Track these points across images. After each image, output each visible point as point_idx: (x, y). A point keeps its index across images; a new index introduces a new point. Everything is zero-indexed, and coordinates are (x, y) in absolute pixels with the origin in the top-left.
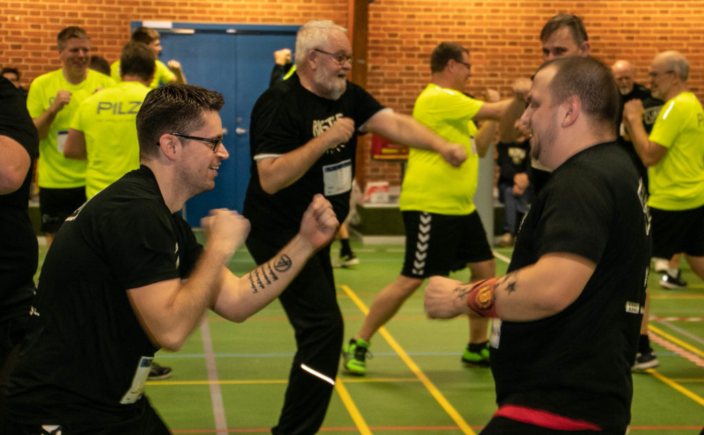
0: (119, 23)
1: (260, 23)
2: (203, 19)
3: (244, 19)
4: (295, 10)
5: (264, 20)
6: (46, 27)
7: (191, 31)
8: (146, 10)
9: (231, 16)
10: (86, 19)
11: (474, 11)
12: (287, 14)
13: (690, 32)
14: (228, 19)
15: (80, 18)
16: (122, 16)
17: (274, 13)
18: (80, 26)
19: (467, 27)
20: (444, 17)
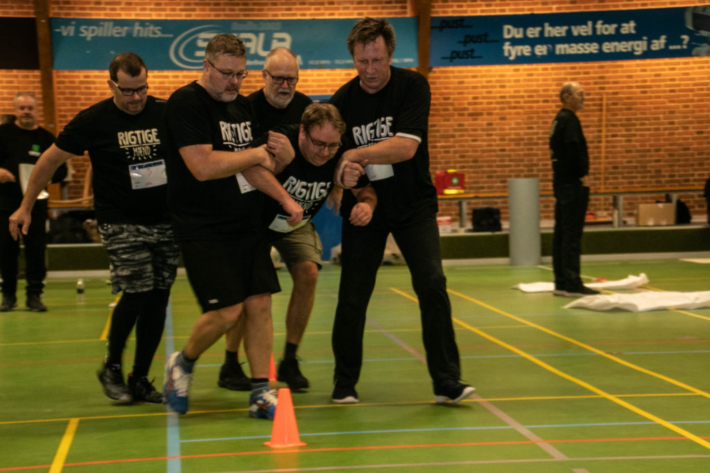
3: (326, 91)
13: (696, 85)
19: (507, 89)
20: (488, 82)
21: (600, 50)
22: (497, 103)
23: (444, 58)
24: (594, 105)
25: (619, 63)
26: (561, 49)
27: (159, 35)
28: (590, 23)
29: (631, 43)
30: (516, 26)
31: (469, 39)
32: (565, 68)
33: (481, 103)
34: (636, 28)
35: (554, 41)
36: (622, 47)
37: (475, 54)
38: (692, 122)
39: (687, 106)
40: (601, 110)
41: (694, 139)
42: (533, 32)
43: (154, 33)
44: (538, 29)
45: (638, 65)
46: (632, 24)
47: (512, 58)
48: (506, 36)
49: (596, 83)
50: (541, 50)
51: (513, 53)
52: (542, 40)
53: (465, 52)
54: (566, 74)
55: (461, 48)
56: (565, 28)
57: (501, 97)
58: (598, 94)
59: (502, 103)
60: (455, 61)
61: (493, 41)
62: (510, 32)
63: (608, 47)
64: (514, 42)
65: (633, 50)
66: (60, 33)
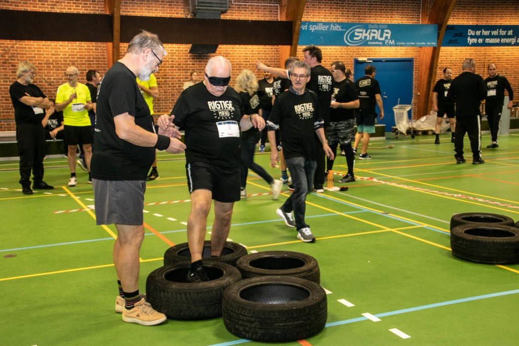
0: (350, 59)
1: (392, 57)
2: (375, 56)
3: (387, 56)
4: (403, 53)
5: (393, 56)
6: (328, 61)
7: (372, 61)
8: (358, 54)
9: (384, 55)
10: (340, 58)
11: (455, 52)
12: (401, 54)
14: (383, 56)
15: (338, 58)
16: (351, 57)
17: (397, 54)
18: (338, 60)
19: (453, 57)
20: (446, 54)
21: (500, 41)
22: (449, 63)
23: (446, 43)
24: (482, 65)
25: (491, 48)
26: (488, 40)
27: (340, 29)
28: (498, 30)
29: (511, 39)
30: (472, 30)
31: (456, 35)
32: (473, 49)
33: (444, 63)
34: (513, 33)
35: (485, 37)
36: (507, 40)
37: (458, 42)
38: (513, 73)
39: (512, 67)
40: (484, 67)
41: (513, 80)
42: (478, 33)
43: (338, 29)
44: (480, 32)
45: (497, 49)
46: (512, 31)
47: (470, 44)
48: (469, 34)
49: (483, 56)
50: (480, 41)
51: (471, 42)
52: (481, 36)
53: (454, 41)
54: (474, 51)
55: (453, 39)
56: (489, 32)
57: (451, 61)
58: (483, 60)
59: (451, 63)
60: (450, 44)
61: (464, 36)
62: (471, 32)
63: (503, 40)
64: (472, 37)
65: (511, 42)
66: (302, 28)
